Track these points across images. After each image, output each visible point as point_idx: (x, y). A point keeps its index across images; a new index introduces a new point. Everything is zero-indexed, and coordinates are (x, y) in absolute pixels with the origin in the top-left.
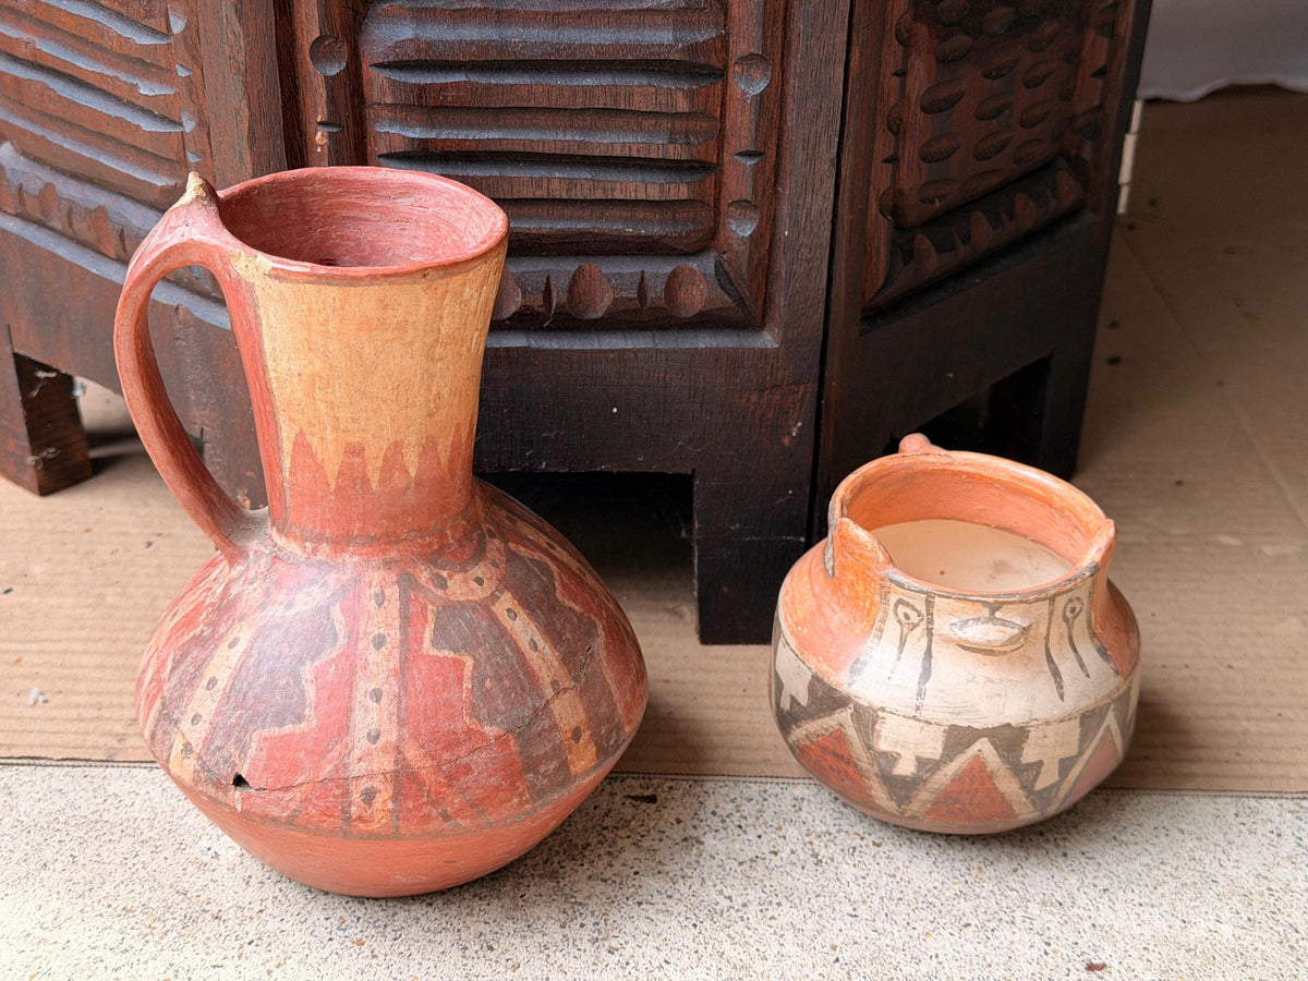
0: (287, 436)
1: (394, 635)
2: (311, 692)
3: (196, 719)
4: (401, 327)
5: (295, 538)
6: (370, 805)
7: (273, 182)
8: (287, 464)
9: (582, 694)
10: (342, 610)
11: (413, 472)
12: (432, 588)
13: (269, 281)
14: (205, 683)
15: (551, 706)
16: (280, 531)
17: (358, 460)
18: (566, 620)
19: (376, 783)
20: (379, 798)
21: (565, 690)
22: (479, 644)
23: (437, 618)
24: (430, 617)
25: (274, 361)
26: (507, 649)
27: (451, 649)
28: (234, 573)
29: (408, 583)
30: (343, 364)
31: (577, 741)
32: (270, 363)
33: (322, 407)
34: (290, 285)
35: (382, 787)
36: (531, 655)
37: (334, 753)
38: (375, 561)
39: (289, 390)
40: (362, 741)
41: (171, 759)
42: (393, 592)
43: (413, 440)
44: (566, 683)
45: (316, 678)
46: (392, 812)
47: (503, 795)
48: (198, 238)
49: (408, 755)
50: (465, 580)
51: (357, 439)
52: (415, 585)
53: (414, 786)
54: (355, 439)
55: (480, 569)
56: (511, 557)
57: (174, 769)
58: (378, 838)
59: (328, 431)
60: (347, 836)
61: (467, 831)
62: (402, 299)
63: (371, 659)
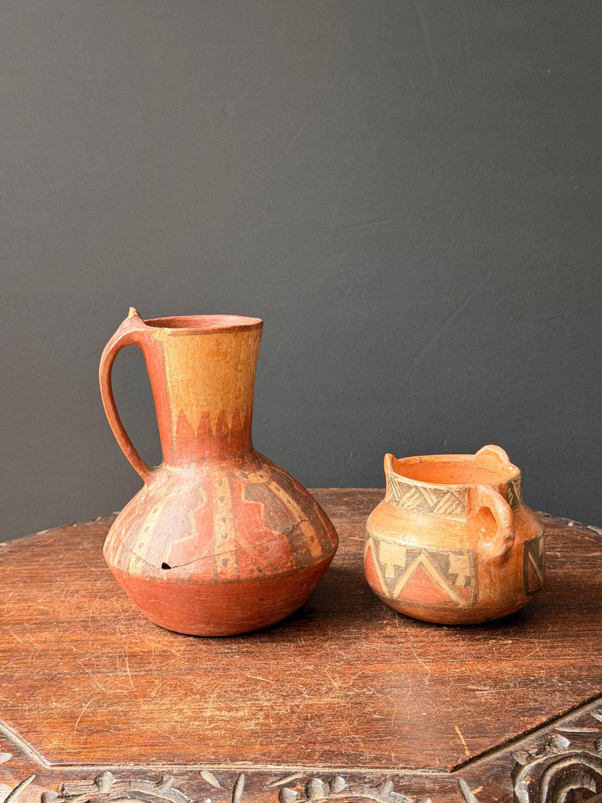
0: (175, 414)
1: (228, 495)
2: (194, 522)
3: (141, 546)
4: (225, 354)
5: (179, 465)
6: (226, 566)
8: (175, 429)
9: (312, 523)
10: (204, 489)
12: (242, 477)
13: (170, 338)
14: (144, 530)
15: (300, 525)
16: (170, 465)
17: (207, 420)
18: (300, 496)
19: (227, 556)
20: (230, 563)
21: (305, 520)
22: (266, 499)
23: (246, 489)
24: (243, 488)
25: (171, 377)
26: (278, 501)
27: (254, 500)
28: (150, 489)
29: (232, 476)
30: (201, 373)
31: (313, 542)
32: (168, 379)
33: (192, 395)
34: (179, 337)
35: (231, 558)
36: (288, 505)
37: (208, 546)
38: (216, 467)
39: (177, 390)
40: (220, 539)
41: (130, 567)
42: (225, 480)
43: (230, 410)
44: (304, 518)
45: (196, 516)
46: (236, 568)
47: (284, 561)
48: (137, 330)
49: (241, 543)
50: (255, 476)
51: (207, 409)
52: (234, 477)
53: (245, 556)
54: (206, 409)
55: (261, 473)
56: (273, 471)
57: (132, 571)
58: (230, 582)
59: (194, 407)
60: (216, 583)
61: (269, 578)
62: (225, 340)
63: (219, 506)
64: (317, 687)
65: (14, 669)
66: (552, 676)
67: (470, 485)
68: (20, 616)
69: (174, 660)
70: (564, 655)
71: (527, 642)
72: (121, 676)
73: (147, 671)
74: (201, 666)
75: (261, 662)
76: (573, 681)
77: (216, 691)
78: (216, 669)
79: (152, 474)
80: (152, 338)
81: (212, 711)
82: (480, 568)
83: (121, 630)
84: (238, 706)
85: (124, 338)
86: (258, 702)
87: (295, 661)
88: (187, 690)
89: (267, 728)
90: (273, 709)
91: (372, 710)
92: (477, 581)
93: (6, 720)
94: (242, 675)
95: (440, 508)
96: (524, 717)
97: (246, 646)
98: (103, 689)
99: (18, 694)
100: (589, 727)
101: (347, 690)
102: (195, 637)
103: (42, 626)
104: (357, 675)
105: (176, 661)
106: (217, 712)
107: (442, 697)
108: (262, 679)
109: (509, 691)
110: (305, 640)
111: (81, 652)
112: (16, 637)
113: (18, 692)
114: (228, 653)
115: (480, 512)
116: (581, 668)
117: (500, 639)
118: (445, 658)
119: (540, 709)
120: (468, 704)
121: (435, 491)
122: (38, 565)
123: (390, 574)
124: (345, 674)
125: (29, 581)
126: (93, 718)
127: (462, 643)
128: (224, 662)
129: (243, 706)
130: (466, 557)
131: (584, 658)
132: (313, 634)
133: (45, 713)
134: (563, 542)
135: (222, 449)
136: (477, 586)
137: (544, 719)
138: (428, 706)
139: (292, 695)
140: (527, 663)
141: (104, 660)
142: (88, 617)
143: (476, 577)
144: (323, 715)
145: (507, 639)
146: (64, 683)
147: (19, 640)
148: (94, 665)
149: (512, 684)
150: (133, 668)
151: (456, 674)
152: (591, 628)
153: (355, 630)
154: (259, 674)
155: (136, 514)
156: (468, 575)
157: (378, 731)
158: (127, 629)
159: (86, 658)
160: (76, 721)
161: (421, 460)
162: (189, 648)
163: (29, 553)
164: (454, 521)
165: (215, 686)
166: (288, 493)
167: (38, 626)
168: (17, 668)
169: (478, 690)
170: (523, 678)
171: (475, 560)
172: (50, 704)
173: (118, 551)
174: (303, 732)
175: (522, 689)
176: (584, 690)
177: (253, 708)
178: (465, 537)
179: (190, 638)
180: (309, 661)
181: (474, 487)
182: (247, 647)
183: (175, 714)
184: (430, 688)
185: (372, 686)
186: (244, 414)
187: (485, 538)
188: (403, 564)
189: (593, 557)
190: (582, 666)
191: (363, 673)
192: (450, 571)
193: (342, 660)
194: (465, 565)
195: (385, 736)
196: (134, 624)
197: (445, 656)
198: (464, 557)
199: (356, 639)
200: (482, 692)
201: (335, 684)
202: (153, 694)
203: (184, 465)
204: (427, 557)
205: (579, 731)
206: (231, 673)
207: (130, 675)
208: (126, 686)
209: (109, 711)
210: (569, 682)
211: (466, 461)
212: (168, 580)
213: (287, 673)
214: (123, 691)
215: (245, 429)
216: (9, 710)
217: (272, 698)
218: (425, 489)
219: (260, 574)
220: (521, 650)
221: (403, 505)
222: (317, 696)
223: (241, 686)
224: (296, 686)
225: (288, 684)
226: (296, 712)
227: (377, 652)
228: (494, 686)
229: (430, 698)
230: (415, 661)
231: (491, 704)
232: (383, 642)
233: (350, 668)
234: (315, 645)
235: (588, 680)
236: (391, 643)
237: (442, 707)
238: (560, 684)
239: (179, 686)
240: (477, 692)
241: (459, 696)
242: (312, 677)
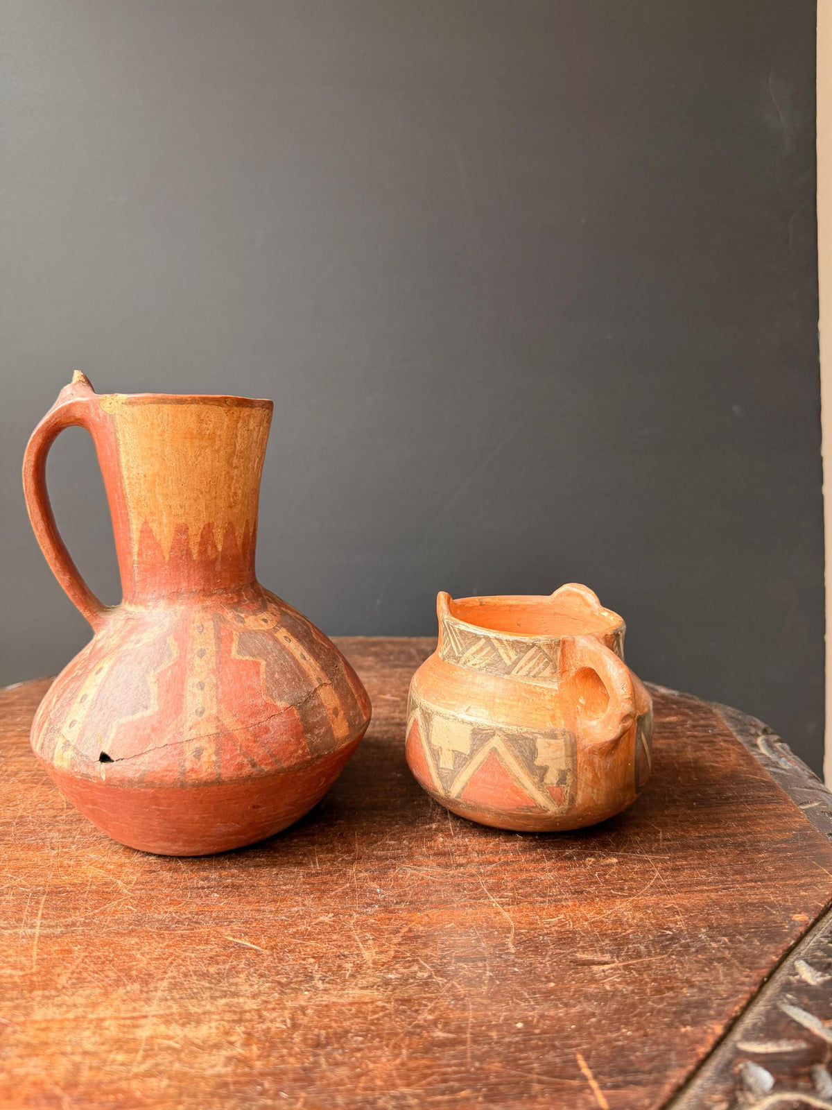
0: (135, 526)
1: (211, 648)
2: (154, 689)
3: (71, 725)
4: (212, 437)
5: (141, 604)
6: (199, 759)
8: (135, 549)
9: (336, 688)
10: (176, 639)
11: (220, 548)
12: (235, 623)
13: (126, 408)
14: (79, 700)
15: (318, 692)
16: (130, 602)
17: (184, 537)
18: (321, 649)
19: (203, 743)
20: (205, 754)
21: (326, 684)
22: (269, 653)
23: (240, 638)
24: (235, 638)
25: (128, 470)
26: (287, 657)
27: (250, 655)
28: (99, 637)
29: (219, 620)
30: (174, 464)
31: (337, 716)
32: (125, 473)
33: (160, 498)
34: (139, 407)
35: (207, 745)
36: (301, 661)
37: (172, 727)
38: (197, 607)
39: (137, 490)
40: (192, 716)
41: (55, 756)
42: (209, 625)
43: (220, 523)
44: (325, 680)
45: (158, 680)
46: (215, 763)
47: (292, 748)
48: (79, 399)
49: (225, 722)
50: (256, 620)
51: (184, 521)
52: (223, 620)
53: (230, 743)
54: (182, 521)
55: (265, 615)
56: (283, 614)
57: (57, 763)
58: (206, 784)
59: (164, 517)
60: (183, 785)
61: (268, 775)
62: (212, 417)
63: (196, 664)
64: (338, 962)
66: (695, 927)
67: (565, 636)
69: (116, 902)
70: (698, 884)
71: (640, 861)
72: (23, 938)
73: (66, 926)
74: (156, 916)
75: (251, 908)
76: (732, 938)
77: (170, 974)
78: (178, 922)
79: (103, 616)
80: (100, 411)
81: (154, 1024)
82: (580, 758)
83: (54, 841)
84: (200, 1011)
85: (60, 411)
86: (235, 1000)
87: (304, 905)
88: (120, 970)
89: (247, 1070)
90: (260, 1017)
91: (430, 1017)
92: (575, 776)
94: (219, 935)
95: (522, 667)
96: (684, 1025)
97: (232, 873)
100: (788, 1040)
101: (387, 969)
102: (160, 856)
104: (401, 934)
105: (119, 905)
106: (162, 1028)
107: (542, 982)
108: (249, 944)
109: (642, 963)
110: (322, 862)
114: (203, 888)
115: (577, 674)
116: (731, 910)
117: (600, 856)
118: (530, 895)
119: (703, 1004)
120: (588, 997)
121: (514, 644)
123: (447, 762)
124: (381, 932)
127: (548, 864)
128: (193, 908)
129: (209, 1013)
130: (561, 742)
131: (727, 889)
132: (332, 850)
135: (207, 580)
136: (575, 786)
137: (719, 1029)
138: (523, 1004)
139: (296, 982)
140: (652, 900)
141: (8, 902)
143: (574, 771)
144: (347, 1032)
145: (608, 855)
149: (642, 948)
150: (47, 919)
151: (553, 929)
152: (714, 832)
153: (393, 842)
154: (246, 934)
155: (75, 674)
156: (563, 767)
157: (445, 1074)
158: (64, 840)
161: (481, 602)
162: (147, 878)
164: (541, 688)
165: (170, 960)
166: (303, 645)
170: (655, 932)
171: (573, 749)
173: (43, 730)
174: (311, 1082)
175: (659, 957)
176: (755, 956)
177: (227, 1016)
178: (558, 711)
179: (151, 858)
180: (325, 905)
181: (570, 639)
182: (233, 876)
183: (87, 1033)
184: (520, 961)
185: (427, 959)
186: (242, 532)
187: (586, 713)
188: (466, 749)
189: (671, 723)
190: (731, 905)
191: (410, 930)
192: (538, 762)
193: (378, 901)
194: (558, 754)
195: (461, 1090)
197: (529, 890)
198: (558, 741)
199: (394, 859)
200: (602, 968)
201: (367, 955)
202: (63, 981)
203: (149, 604)
204: (503, 741)
205: (777, 1050)
206: (202, 930)
207: (37, 936)
208: (23, 959)
210: (726, 939)
211: (539, 604)
212: (109, 780)
213: (291, 930)
215: (243, 552)
217: (262, 989)
218: (500, 640)
219: (253, 770)
220: (635, 876)
221: (465, 663)
222: (336, 984)
223: (213, 960)
224: (304, 959)
225: (291, 956)
226: (300, 1025)
227: (428, 885)
228: (616, 953)
229: (523, 984)
230: (486, 901)
231: (624, 996)
232: (434, 864)
233: (390, 919)
234: (335, 872)
235: (750, 933)
236: (447, 866)
237: (546, 1005)
238: (714, 945)
239: (111, 961)
240: (595, 968)
241: (568, 978)
242: (330, 941)
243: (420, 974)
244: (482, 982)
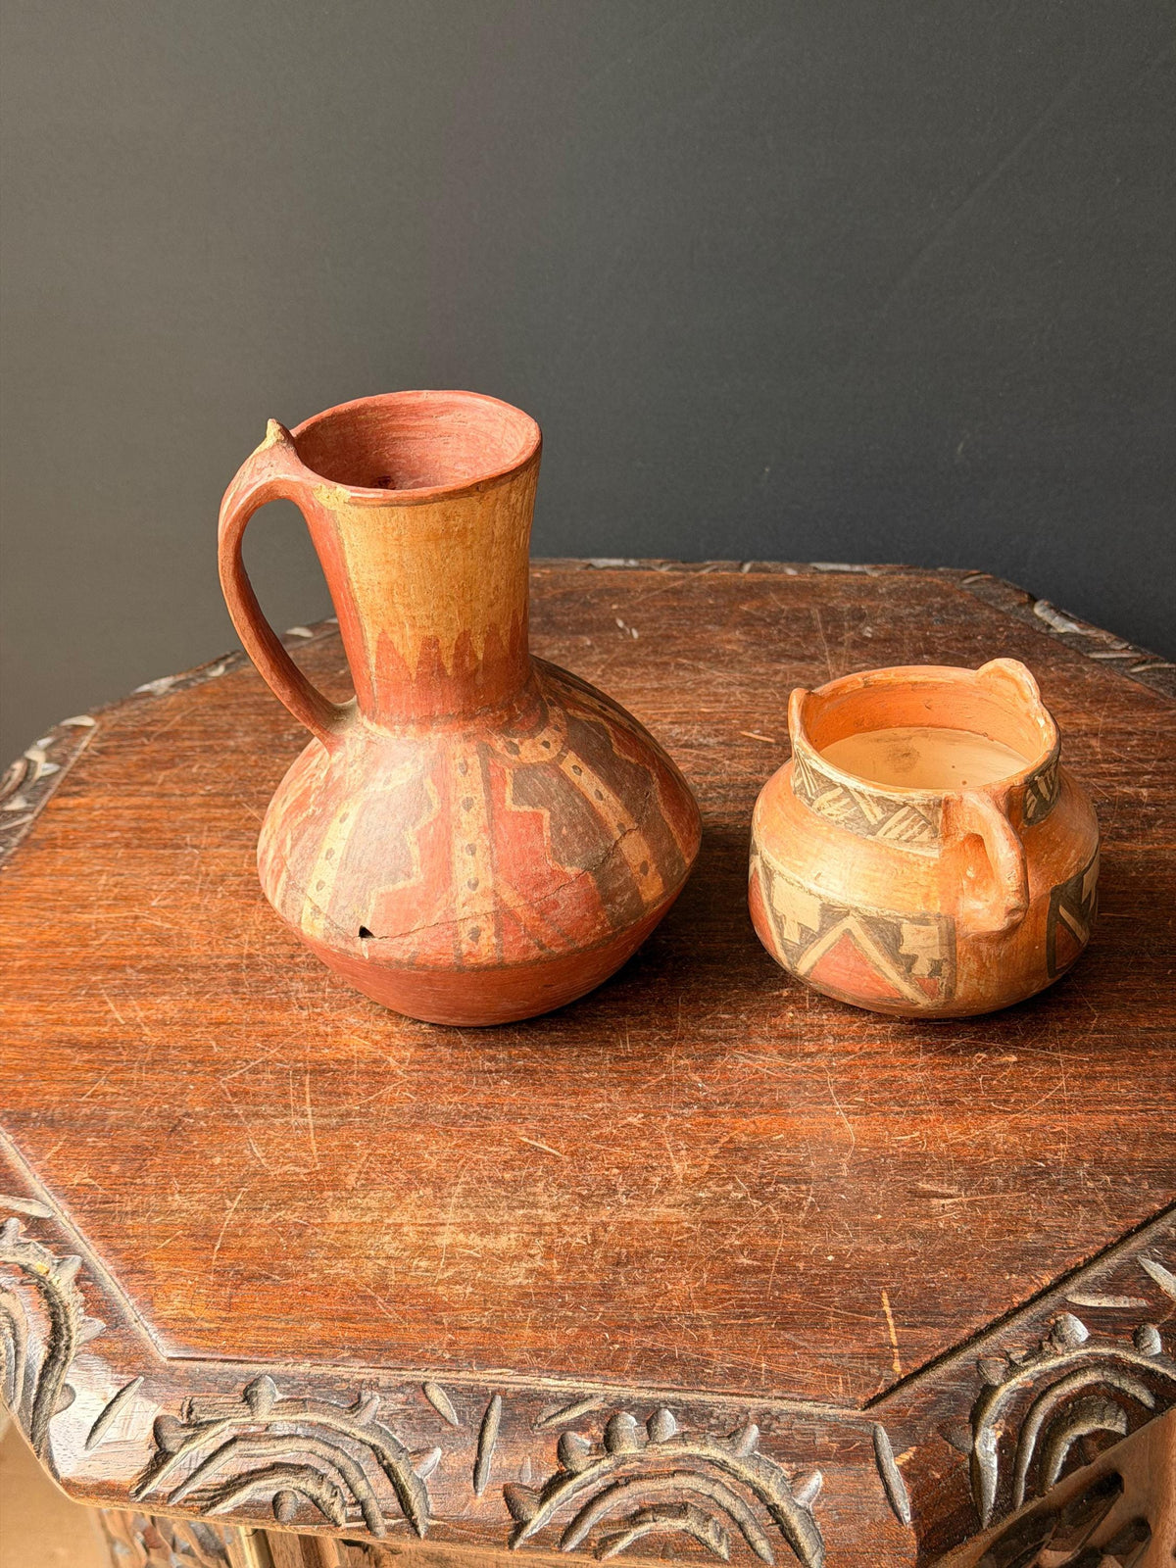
0: (371, 636)
1: (480, 797)
2: (415, 852)
3: (320, 886)
4: (462, 534)
5: (385, 724)
6: (477, 942)
7: (333, 416)
8: (373, 660)
9: (645, 833)
10: (433, 781)
11: (480, 656)
12: (507, 754)
13: (350, 508)
14: (324, 854)
15: (620, 845)
16: (371, 719)
17: (434, 650)
18: (624, 771)
19: (480, 923)
20: (484, 935)
21: (630, 831)
22: (553, 798)
23: (515, 780)
24: (509, 779)
25: (357, 573)
26: (577, 800)
27: (530, 804)
28: (334, 760)
29: (487, 752)
30: (416, 571)
31: (646, 874)
32: (353, 576)
33: (401, 609)
34: (366, 509)
35: (485, 926)
36: (597, 803)
37: (442, 902)
38: (457, 736)
39: (370, 597)
40: (464, 889)
41: (303, 921)
42: (474, 760)
43: (479, 628)
44: (631, 825)
45: (419, 840)
46: (496, 946)
47: (587, 924)
48: (283, 476)
49: (504, 897)
50: (534, 745)
51: (432, 632)
52: (492, 752)
53: (513, 922)
54: (430, 633)
55: (545, 735)
56: (571, 721)
57: (306, 930)
58: (486, 968)
59: (407, 629)
60: (461, 970)
61: (560, 956)
62: (460, 510)
63: (463, 819)
64: (645, 1174)
65: (108, 1099)
66: (1079, 1159)
67: (949, 794)
68: (118, 945)
69: (392, 1087)
70: (1110, 1102)
71: (1048, 1062)
72: (297, 1129)
73: (341, 1116)
74: (439, 1107)
75: (548, 1101)
76: (1117, 1177)
77: (462, 1179)
78: (465, 1116)
79: (336, 733)
80: (313, 499)
81: (453, 1233)
82: (960, 946)
83: (300, 996)
84: (498, 1221)
85: (258, 491)
86: (534, 1212)
87: (610, 1101)
88: (410, 1172)
89: (547, 1283)
91: (737, 1243)
92: (954, 967)
93: (93, 1237)
94: (512, 1135)
95: (890, 829)
96: (1011, 1273)
97: (522, 1053)
98: (263, 1161)
99: (115, 1169)
100: (1129, 1296)
101: (699, 1186)
103: (161, 975)
104: (719, 1145)
105: (395, 1091)
106: (461, 1237)
107: (868, 1213)
108: (546, 1148)
109: (993, 1200)
110: (634, 1041)
111: (229, 1056)
112: (111, 1006)
113: (113, 1162)
114: (491, 1072)
115: (965, 841)
116: (1136, 1141)
117: (996, 1051)
118: (886, 1102)
119: (1043, 1252)
120: (914, 1234)
121: (880, 801)
122: (151, 794)
123: (792, 935)
124: (696, 1140)
125: (136, 842)
126: (245, 1241)
127: (922, 1059)
128: (481, 1098)
129: (507, 1223)
130: (934, 929)
131: (1146, 1111)
132: (647, 1025)
133: (160, 1222)
134: (1160, 755)
135: (467, 698)
136: (953, 976)
137: (1048, 1281)
138: (840, 1236)
139: (598, 1195)
140: (1038, 1120)
141: (268, 1082)
142: (241, 956)
143: (953, 961)
144: (649, 1252)
146: (195, 1143)
147: (117, 1016)
148: (248, 1093)
149: (1000, 1181)
150: (317, 1106)
151: (901, 1150)
153: (727, 1016)
154: (543, 1135)
156: (937, 957)
157: (742, 1299)
158: (311, 995)
159: (235, 1075)
160: (214, 1246)
161: (866, 682)
162: (423, 1054)
163: (135, 758)
164: (915, 855)
165: (461, 1162)
166: (599, 774)
167: (151, 976)
168: (113, 1093)
169: (937, 1195)
170: (1024, 1163)
171: (951, 937)
172: (170, 1198)
173: (279, 885)
174: (611, 1298)
175: (1017, 1194)
176: (1133, 1202)
177: (526, 1228)
178: (934, 888)
179: (423, 1026)
180: (634, 1102)
181: (956, 798)
182: (525, 1056)
183: (387, 1238)
184: (850, 1186)
185: (745, 1176)
186: (508, 628)
187: (974, 890)
188: (815, 925)
190: (1138, 1133)
191: (731, 1141)
192: (903, 950)
193: (698, 1100)
194: (930, 942)
195: (756, 1316)
196: (323, 979)
197: (887, 1094)
198: (931, 928)
199: (725, 1041)
200: (943, 1201)
201: (677, 1167)
202: (351, 1180)
203: (396, 727)
204: (860, 923)
205: (1111, 1305)
206: (493, 1127)
207: (311, 1126)
208: (304, 1154)
209: (273, 1223)
210: (1108, 1178)
211: (956, 683)
212: (373, 959)
213: (595, 1133)
214: (297, 1169)
215: (513, 654)
216: (97, 1211)
217: (561, 1201)
218: (861, 794)
219: (542, 953)
220: (1032, 1084)
221: (819, 810)
222: (641, 1200)
223: (508, 1165)
224: (607, 1170)
225: (593, 1165)
226: (601, 1242)
227: (762, 1082)
228: (966, 1186)
229: (846, 1213)
230: (829, 1108)
231: (956, 1236)
232: (775, 1052)
233: (709, 1125)
234: (650, 1056)
235: (1144, 1173)
236: (790, 1055)
237: (865, 1239)
238: (1090, 1184)
239: (398, 1161)
240: (935, 1201)
241: (899, 1210)
242: (637, 1148)
243: (733, 1194)
244: (800, 1208)
